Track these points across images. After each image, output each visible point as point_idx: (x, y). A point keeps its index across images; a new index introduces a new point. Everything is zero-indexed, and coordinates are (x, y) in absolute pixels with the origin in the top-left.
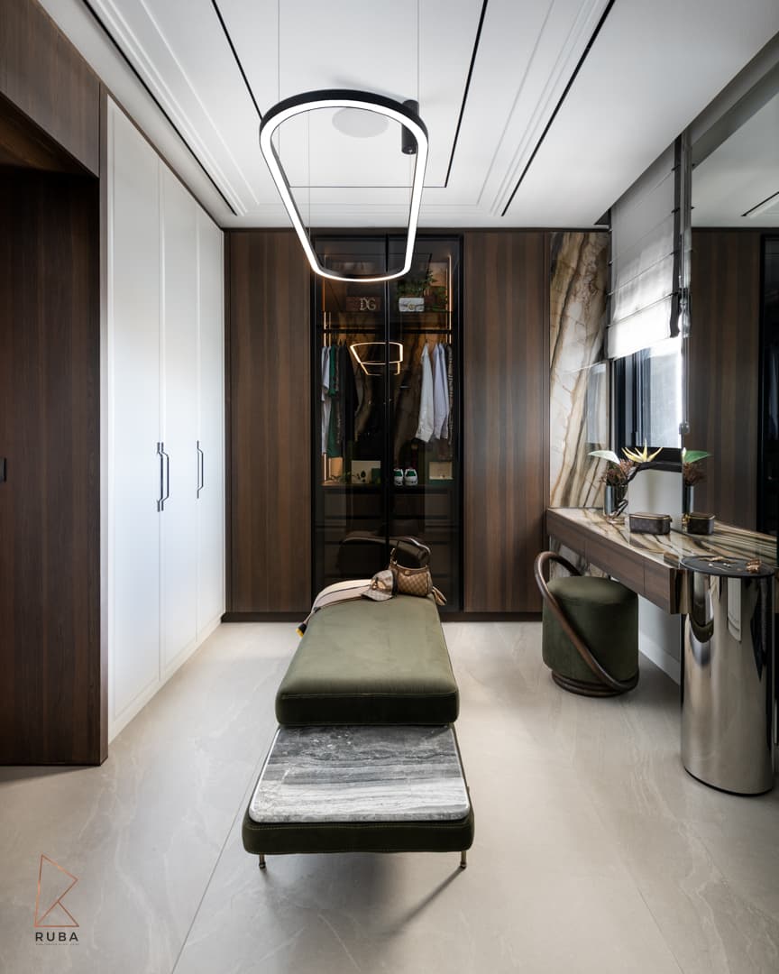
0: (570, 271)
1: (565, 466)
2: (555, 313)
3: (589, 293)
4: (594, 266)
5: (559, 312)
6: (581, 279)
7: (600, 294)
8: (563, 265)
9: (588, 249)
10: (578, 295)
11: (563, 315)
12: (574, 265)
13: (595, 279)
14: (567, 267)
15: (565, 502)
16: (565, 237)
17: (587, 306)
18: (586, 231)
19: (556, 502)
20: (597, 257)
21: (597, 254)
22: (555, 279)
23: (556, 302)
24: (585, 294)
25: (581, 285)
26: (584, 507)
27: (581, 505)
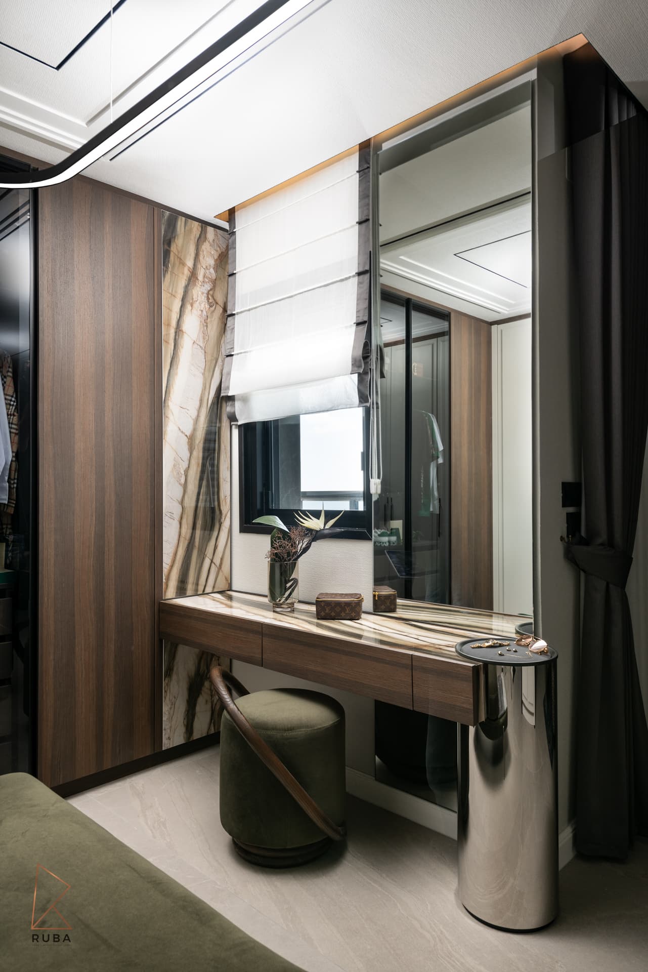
0: (187, 272)
1: (182, 539)
2: (169, 325)
3: (207, 306)
4: (212, 271)
5: (174, 323)
6: (199, 284)
7: (220, 310)
8: (177, 263)
9: (206, 247)
10: (196, 305)
11: (178, 330)
12: (190, 263)
13: (213, 288)
14: (183, 264)
15: (181, 591)
16: (179, 223)
17: (205, 323)
18: (204, 224)
19: (170, 593)
20: (216, 261)
21: (216, 257)
22: (168, 276)
23: (170, 310)
24: (203, 305)
25: (199, 292)
26: (204, 594)
27: (200, 592)
